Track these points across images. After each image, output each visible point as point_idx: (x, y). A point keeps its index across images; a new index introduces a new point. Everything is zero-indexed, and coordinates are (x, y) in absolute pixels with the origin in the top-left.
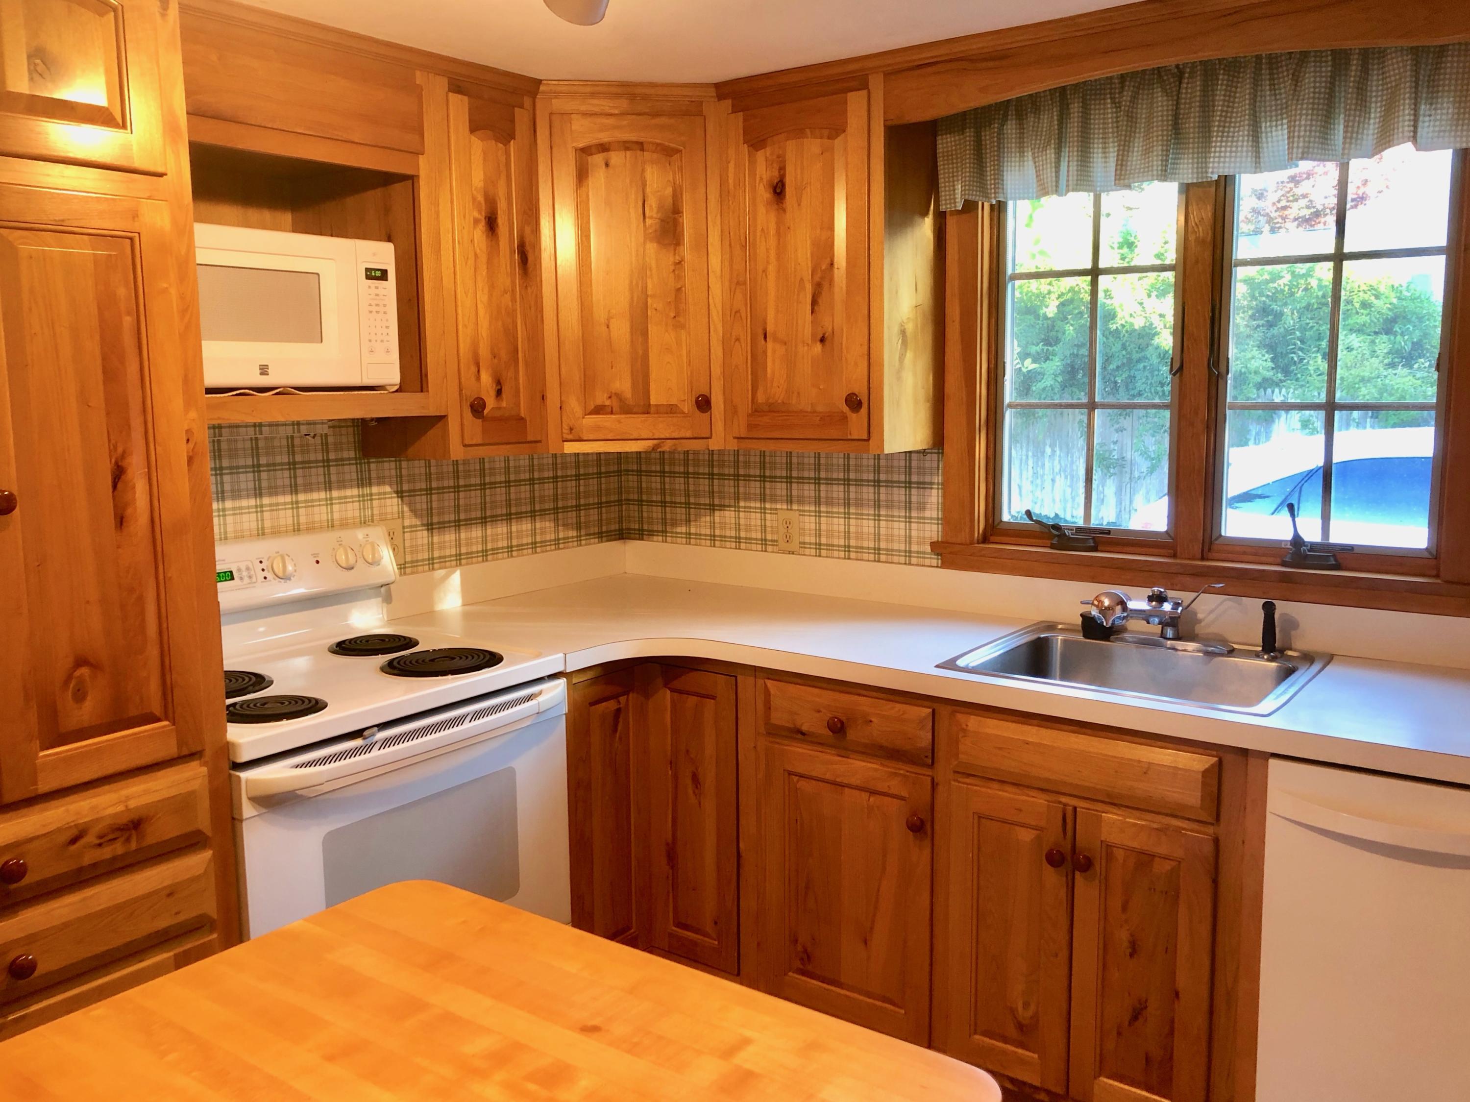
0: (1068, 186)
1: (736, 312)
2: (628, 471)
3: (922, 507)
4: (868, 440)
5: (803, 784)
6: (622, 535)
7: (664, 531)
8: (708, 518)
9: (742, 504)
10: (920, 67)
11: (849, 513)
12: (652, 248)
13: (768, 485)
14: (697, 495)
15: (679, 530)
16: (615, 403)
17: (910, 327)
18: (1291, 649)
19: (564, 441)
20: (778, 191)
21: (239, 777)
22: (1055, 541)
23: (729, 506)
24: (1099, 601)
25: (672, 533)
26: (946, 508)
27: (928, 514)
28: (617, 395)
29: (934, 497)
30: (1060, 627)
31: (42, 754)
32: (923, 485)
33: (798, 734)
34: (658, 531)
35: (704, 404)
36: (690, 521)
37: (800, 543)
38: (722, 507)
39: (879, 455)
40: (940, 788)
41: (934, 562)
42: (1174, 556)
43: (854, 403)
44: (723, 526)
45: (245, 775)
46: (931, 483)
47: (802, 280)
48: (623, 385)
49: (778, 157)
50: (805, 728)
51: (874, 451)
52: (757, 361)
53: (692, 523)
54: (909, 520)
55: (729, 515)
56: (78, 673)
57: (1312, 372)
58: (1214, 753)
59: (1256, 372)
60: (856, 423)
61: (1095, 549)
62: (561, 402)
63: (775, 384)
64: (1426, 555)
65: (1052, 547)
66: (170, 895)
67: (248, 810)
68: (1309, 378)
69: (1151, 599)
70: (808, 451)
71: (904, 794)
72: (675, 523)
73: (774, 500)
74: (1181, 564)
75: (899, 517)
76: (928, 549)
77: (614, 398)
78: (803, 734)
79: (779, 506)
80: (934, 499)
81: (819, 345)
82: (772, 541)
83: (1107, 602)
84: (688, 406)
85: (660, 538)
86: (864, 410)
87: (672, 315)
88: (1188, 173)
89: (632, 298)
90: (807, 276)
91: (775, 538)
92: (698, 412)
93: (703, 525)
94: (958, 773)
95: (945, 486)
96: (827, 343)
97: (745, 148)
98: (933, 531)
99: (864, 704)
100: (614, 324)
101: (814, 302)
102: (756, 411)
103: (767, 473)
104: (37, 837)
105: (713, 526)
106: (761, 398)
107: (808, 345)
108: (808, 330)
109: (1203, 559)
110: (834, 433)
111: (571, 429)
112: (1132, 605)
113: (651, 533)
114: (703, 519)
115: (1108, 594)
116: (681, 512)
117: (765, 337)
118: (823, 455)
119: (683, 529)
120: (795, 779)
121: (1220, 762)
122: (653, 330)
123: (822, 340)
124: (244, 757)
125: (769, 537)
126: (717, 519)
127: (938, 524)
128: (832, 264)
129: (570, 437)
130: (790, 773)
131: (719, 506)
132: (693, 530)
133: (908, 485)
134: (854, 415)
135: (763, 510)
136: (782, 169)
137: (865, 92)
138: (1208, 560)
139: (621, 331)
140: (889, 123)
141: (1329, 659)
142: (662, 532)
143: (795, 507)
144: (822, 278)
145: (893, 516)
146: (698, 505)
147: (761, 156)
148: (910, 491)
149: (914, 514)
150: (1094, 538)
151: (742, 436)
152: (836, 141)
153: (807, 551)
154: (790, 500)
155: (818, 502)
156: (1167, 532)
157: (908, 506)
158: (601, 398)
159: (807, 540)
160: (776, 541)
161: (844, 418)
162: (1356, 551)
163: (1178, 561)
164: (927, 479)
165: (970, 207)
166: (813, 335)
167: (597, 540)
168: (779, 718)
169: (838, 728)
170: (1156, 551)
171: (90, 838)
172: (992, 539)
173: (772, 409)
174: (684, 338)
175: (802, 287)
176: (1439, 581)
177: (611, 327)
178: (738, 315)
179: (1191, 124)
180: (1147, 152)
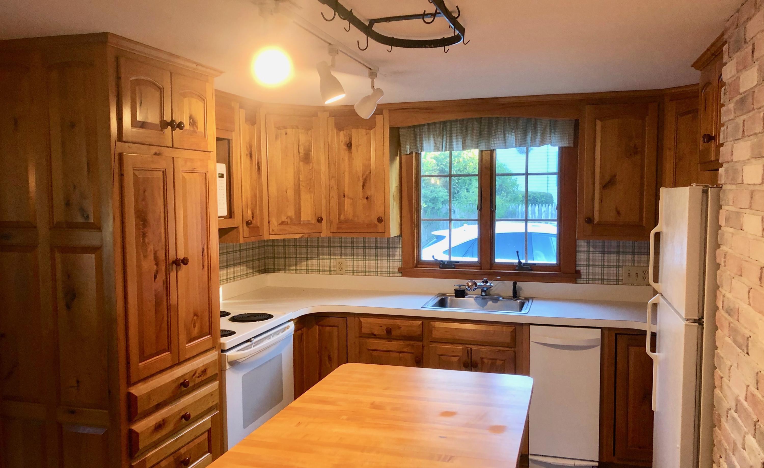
0: (446, 148)
1: (332, 187)
2: (268, 245)
3: (394, 255)
4: (384, 233)
5: (375, 353)
6: (266, 271)
7: (285, 268)
8: (305, 263)
9: (321, 257)
10: (404, 109)
11: (365, 259)
12: (301, 163)
13: (332, 249)
14: (301, 254)
15: (292, 268)
16: (289, 221)
17: (395, 194)
18: (520, 297)
19: (270, 235)
20: (349, 146)
21: (225, 355)
22: (441, 266)
23: (315, 258)
24: (468, 284)
25: (288, 269)
26: (403, 255)
27: (396, 258)
28: (289, 217)
29: (398, 252)
30: (448, 295)
31: (187, 345)
32: (394, 248)
33: (373, 336)
34: (282, 269)
35: (320, 220)
36: (297, 264)
37: (346, 271)
38: (312, 258)
39: (389, 238)
40: (425, 348)
41: (399, 275)
42: (481, 269)
43: (380, 220)
44: (312, 265)
45: (227, 354)
46: (397, 247)
47: (359, 177)
48: (291, 213)
49: (349, 134)
50: (375, 333)
51: (387, 236)
52: (341, 205)
53: (298, 265)
54: (389, 260)
55: (315, 261)
56: (194, 318)
57: (463, 197)
58: (513, 326)
59: (442, 197)
60: (380, 227)
61: (455, 268)
62: (269, 220)
63: (348, 213)
64: (556, 265)
65: (440, 268)
66: (212, 395)
67: (228, 367)
68: (462, 199)
69: (483, 282)
70: (349, 237)
71: (412, 351)
72: (290, 265)
73: (334, 255)
74: (484, 272)
75: (385, 259)
76: (397, 270)
77: (289, 219)
78: (375, 335)
79: (337, 257)
80: (398, 253)
81: (366, 200)
82: (334, 270)
83: (470, 284)
84: (314, 221)
85: (283, 272)
86: (383, 222)
87: (309, 188)
88: (483, 147)
89: (295, 182)
90: (361, 175)
91: (335, 269)
92: (318, 223)
93: (304, 265)
94: (432, 342)
95: (402, 248)
96: (369, 199)
97: (335, 131)
98: (398, 264)
99: (398, 322)
100: (288, 191)
101: (364, 185)
102: (340, 223)
103: (332, 245)
104: (187, 374)
105: (307, 266)
106: (342, 217)
107: (361, 200)
108: (361, 195)
109: (490, 269)
110: (371, 230)
111: (273, 230)
112: (478, 284)
113: (279, 270)
114: (303, 263)
115: (470, 282)
116: (293, 261)
117: (344, 197)
118: (367, 238)
119: (294, 268)
120: (371, 351)
121: (515, 329)
122: (302, 193)
123: (367, 198)
124: (227, 348)
125: (332, 269)
126: (309, 263)
127: (400, 261)
128: (370, 172)
129: (273, 233)
130: (369, 350)
131: (311, 258)
132: (298, 268)
133: (388, 248)
134: (380, 224)
135: (330, 259)
136: (350, 139)
137: (382, 116)
138: (492, 270)
139: (291, 194)
140: (391, 126)
141: (533, 299)
142: (284, 269)
143: (343, 257)
144: (366, 177)
145: (383, 259)
146: (301, 258)
147: (342, 133)
148: (389, 250)
149: (391, 258)
150: (454, 264)
151: (335, 231)
152: (371, 131)
153: (349, 274)
154: (341, 255)
155: (353, 255)
156: (478, 261)
157: (389, 255)
158: (284, 219)
159: (349, 269)
160: (336, 270)
161: (376, 226)
162: (536, 265)
163: (482, 271)
164: (396, 246)
165: (411, 153)
166: (363, 197)
167: (258, 274)
168: (365, 330)
169: (389, 331)
170: (473, 268)
171: (197, 375)
172: (419, 266)
173: (346, 221)
174: (312, 196)
175: (359, 180)
176: (561, 273)
177: (287, 192)
178: (332, 188)
179: (485, 132)
180: (472, 140)
